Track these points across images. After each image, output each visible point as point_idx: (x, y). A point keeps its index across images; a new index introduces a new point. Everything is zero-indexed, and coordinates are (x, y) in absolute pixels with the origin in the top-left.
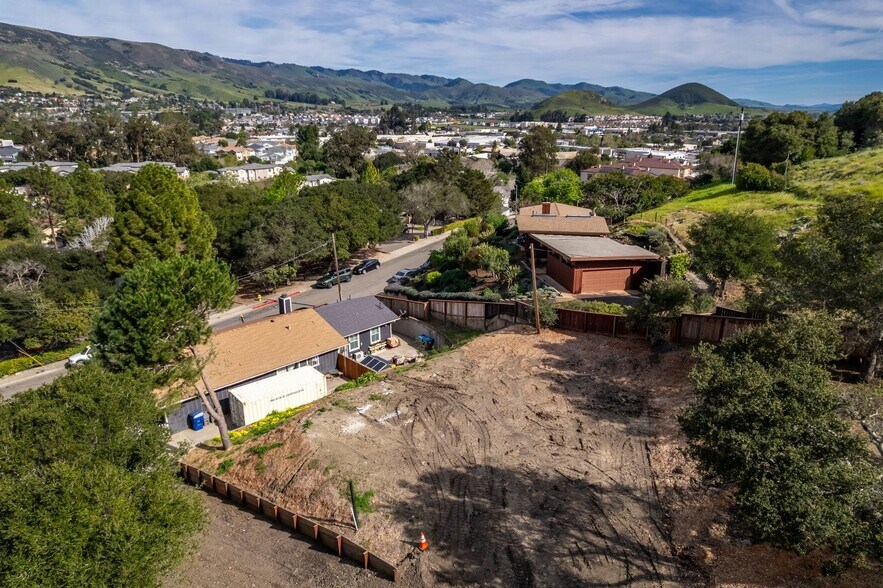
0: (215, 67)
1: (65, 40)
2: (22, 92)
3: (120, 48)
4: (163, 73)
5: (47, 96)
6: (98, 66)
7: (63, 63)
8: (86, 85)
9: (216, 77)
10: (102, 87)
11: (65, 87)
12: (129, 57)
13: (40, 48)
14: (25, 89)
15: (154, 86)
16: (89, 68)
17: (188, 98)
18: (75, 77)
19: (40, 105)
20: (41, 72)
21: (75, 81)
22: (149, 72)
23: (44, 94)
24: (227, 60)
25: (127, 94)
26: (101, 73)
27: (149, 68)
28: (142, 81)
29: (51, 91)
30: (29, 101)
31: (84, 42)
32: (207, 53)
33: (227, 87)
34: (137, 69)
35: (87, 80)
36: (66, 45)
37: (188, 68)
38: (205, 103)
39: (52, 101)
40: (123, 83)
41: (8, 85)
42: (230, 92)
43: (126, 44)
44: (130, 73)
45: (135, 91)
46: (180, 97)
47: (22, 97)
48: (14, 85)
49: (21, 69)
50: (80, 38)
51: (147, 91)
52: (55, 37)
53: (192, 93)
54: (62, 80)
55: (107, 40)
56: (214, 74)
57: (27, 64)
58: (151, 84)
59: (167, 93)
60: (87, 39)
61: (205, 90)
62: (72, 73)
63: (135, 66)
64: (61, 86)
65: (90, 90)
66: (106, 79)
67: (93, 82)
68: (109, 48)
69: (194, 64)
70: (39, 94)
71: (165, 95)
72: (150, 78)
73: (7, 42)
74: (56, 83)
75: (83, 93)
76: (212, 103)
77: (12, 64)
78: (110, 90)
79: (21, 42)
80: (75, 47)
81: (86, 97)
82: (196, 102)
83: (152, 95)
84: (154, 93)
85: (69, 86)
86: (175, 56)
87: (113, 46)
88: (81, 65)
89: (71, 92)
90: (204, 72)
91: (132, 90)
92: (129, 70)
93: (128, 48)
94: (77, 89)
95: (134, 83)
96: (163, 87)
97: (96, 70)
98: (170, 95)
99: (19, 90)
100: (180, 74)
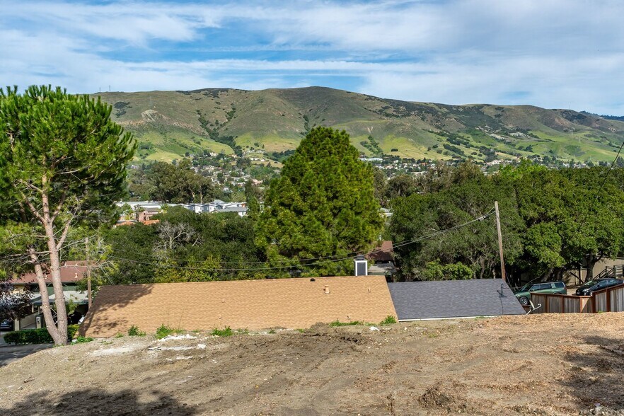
0: (589, 124)
1: (445, 110)
2: (400, 160)
3: (492, 113)
4: (532, 135)
5: (419, 161)
6: (468, 132)
7: (439, 131)
8: (454, 150)
9: (589, 136)
10: (468, 152)
11: (435, 153)
12: (500, 121)
13: (423, 119)
14: (402, 156)
15: (520, 148)
16: (461, 134)
17: (554, 159)
18: (446, 143)
19: (410, 170)
20: (418, 140)
21: (446, 147)
22: (517, 134)
23: (416, 160)
24: (607, 117)
25: (491, 156)
26: (471, 139)
27: (518, 130)
28: (508, 143)
29: (422, 157)
30: (403, 166)
31: (461, 110)
32: (584, 112)
33: (602, 147)
34: (506, 132)
35: (456, 146)
36: (445, 115)
37: (560, 128)
38: (572, 163)
39: (421, 166)
40: (488, 147)
41: (390, 153)
42: (604, 152)
43: (499, 108)
44: (499, 137)
45: (500, 154)
46: (546, 158)
47: (398, 164)
48: (394, 154)
49: (404, 139)
50: (458, 107)
51: (511, 154)
52: (436, 108)
53: (559, 155)
54: (435, 147)
55: (482, 106)
56: (588, 133)
57: (409, 134)
58: (517, 146)
59: (531, 154)
60: (463, 107)
61: (573, 150)
62: (444, 139)
63: (504, 129)
64: (433, 152)
65: (457, 155)
66: (474, 143)
67: (461, 147)
68: (482, 113)
69: (567, 123)
70: (413, 161)
71: (529, 157)
72: (517, 140)
73: (397, 117)
74: (429, 149)
75: (450, 158)
76: (579, 163)
77: (398, 135)
78: (475, 154)
79: (409, 115)
80: (452, 115)
81: (451, 161)
82: (561, 163)
83: (515, 158)
84: (518, 155)
85: (439, 152)
86: (547, 117)
87: (486, 111)
88: (454, 131)
89: (440, 157)
90: (575, 131)
91: (496, 154)
92: (498, 133)
93: (499, 112)
94: (446, 154)
95: (501, 146)
96: (529, 149)
97: (466, 136)
98: (534, 156)
99: (398, 158)
100: (550, 134)
